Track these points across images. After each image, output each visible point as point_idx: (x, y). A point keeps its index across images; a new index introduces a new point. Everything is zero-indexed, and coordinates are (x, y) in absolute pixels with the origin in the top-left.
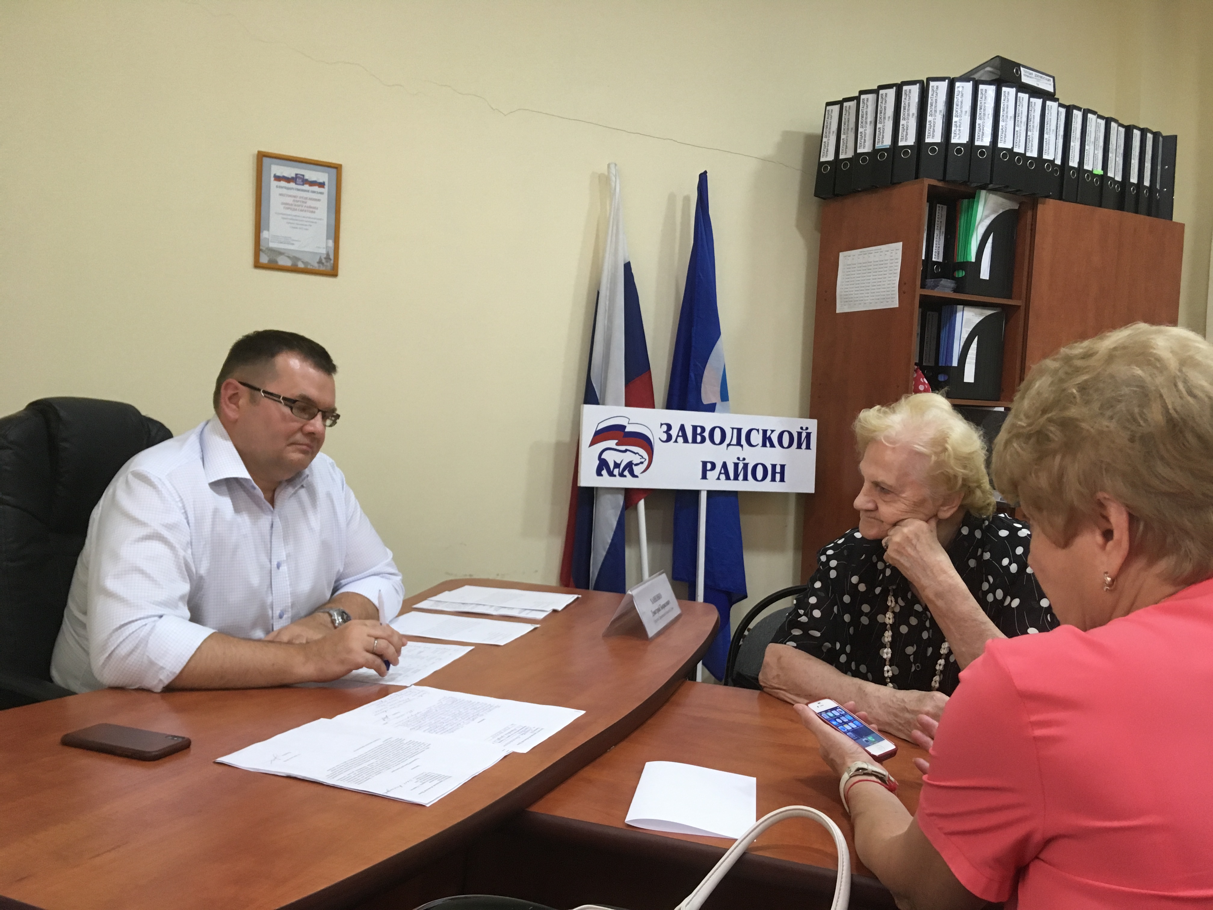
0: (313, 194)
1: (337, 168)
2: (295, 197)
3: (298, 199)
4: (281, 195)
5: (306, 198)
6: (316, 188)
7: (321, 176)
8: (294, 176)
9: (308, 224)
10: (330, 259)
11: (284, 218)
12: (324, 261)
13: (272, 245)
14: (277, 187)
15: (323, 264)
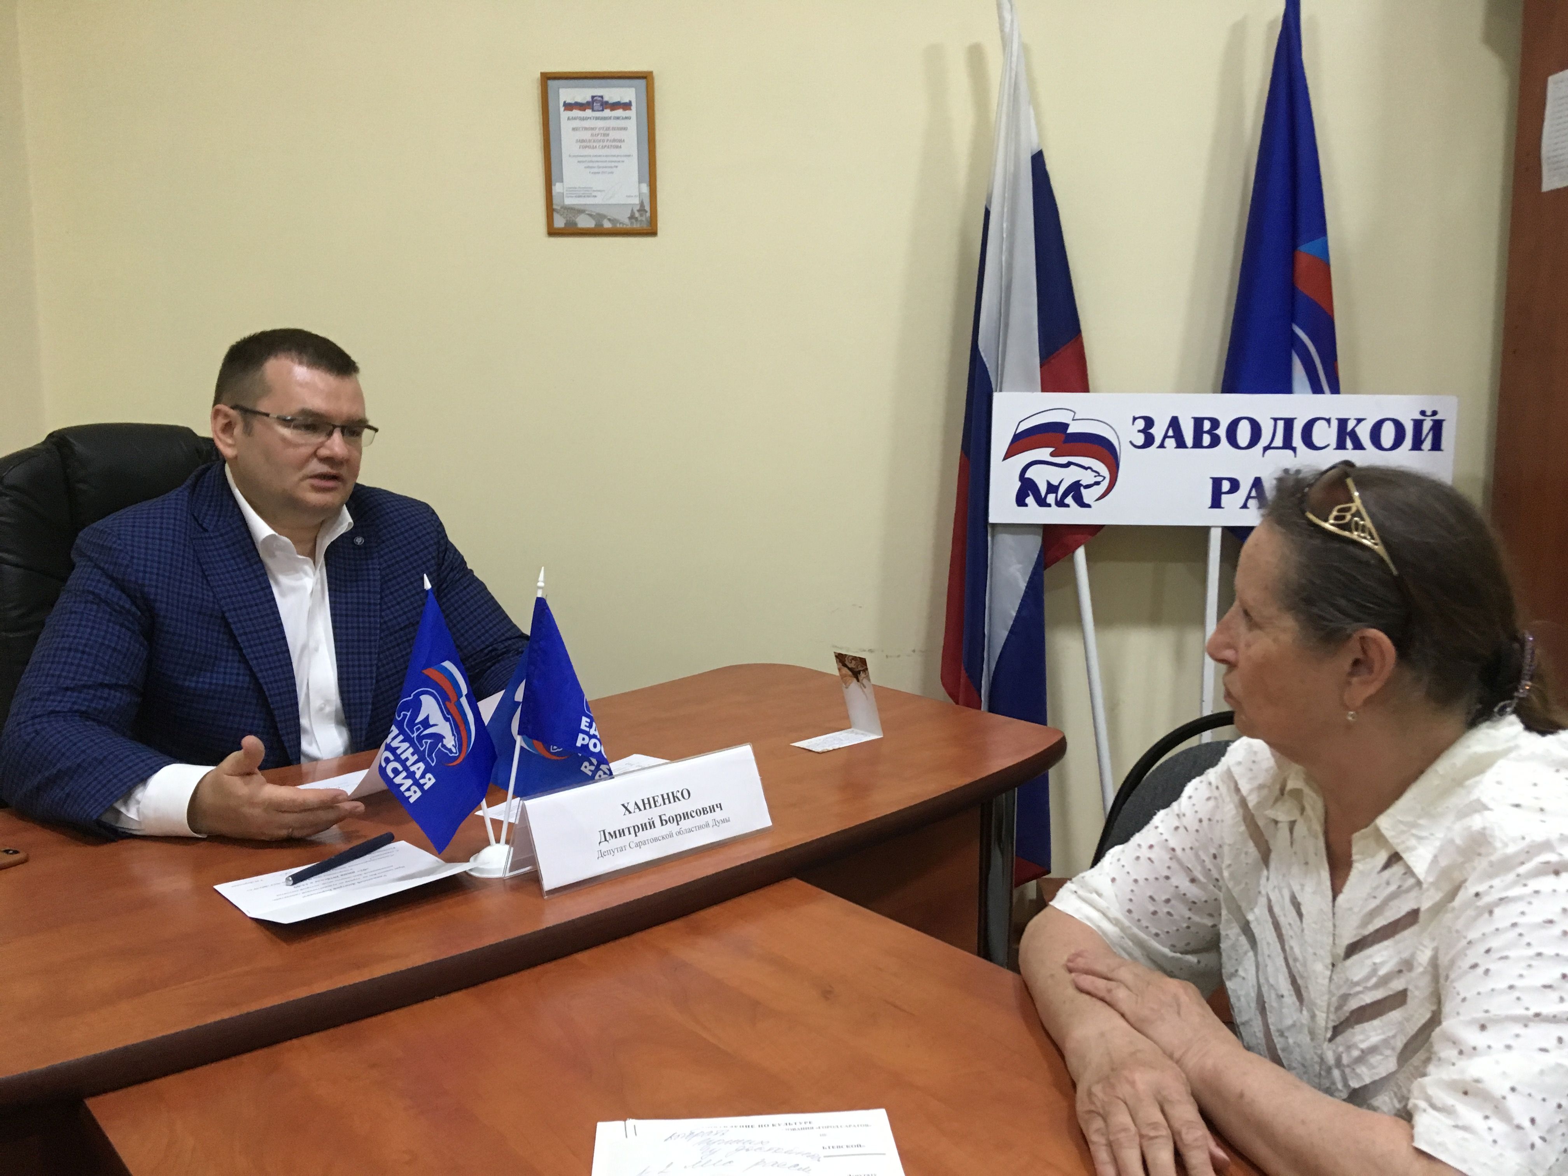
0: (618, 121)
1: (646, 77)
2: (592, 129)
3: (597, 132)
5: (608, 129)
6: (619, 112)
7: (625, 93)
8: (589, 99)
9: (613, 164)
10: (646, 212)
11: (579, 162)
12: (637, 215)
13: (568, 201)
14: (568, 119)
15: (636, 219)
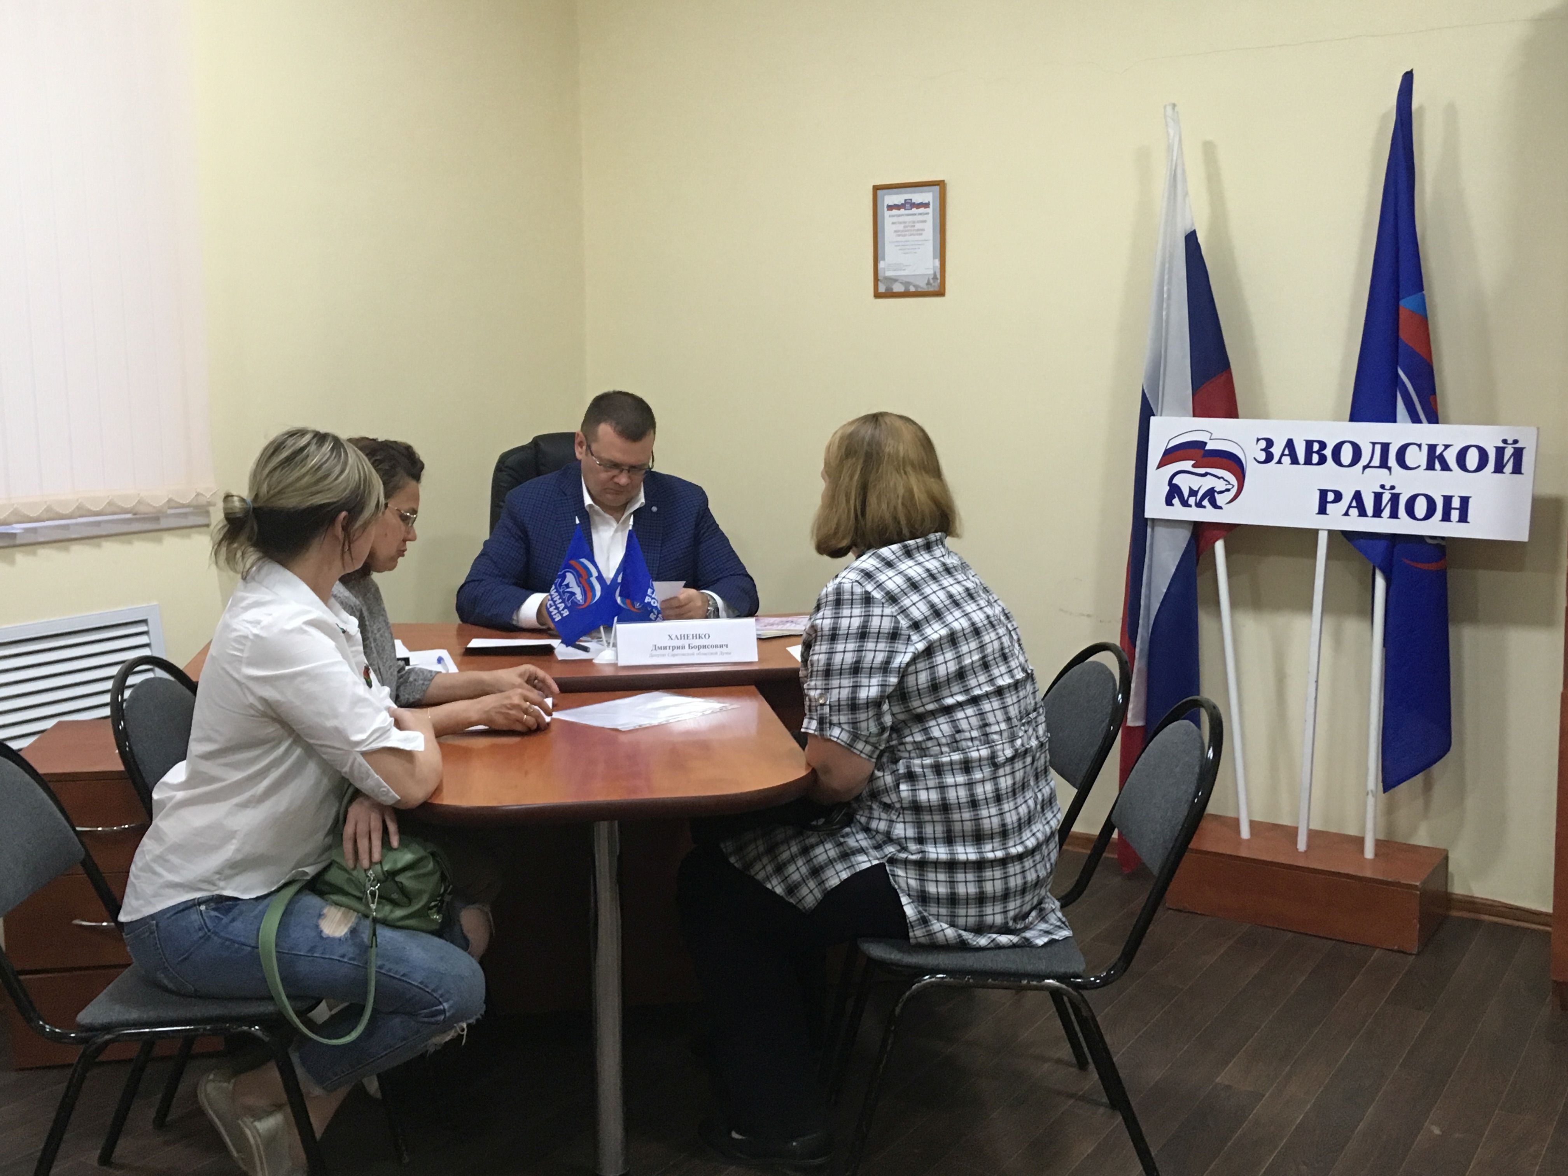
0: (920, 216)
1: (941, 185)
2: (905, 222)
3: (907, 225)
4: (893, 223)
5: (914, 222)
6: (922, 210)
7: (926, 196)
8: (903, 202)
9: (916, 247)
10: (937, 279)
11: (896, 246)
12: (931, 281)
13: (889, 274)
14: (890, 216)
15: (931, 284)
